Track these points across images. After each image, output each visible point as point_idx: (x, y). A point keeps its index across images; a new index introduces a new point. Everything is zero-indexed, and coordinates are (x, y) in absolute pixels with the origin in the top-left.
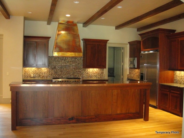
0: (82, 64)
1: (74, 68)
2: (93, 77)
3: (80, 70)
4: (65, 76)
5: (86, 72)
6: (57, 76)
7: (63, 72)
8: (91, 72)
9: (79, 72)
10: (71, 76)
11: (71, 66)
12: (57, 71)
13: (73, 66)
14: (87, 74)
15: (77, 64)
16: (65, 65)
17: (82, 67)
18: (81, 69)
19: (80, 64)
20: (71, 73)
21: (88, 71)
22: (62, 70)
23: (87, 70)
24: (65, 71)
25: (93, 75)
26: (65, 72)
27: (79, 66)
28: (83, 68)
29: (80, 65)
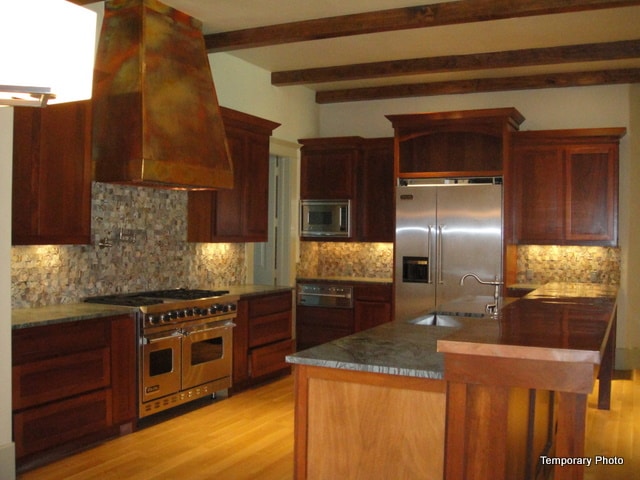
0: (185, 224)
1: (160, 244)
2: (216, 282)
3: (179, 254)
4: (130, 282)
5: (198, 262)
6: (99, 285)
7: (123, 267)
8: (210, 258)
9: (176, 263)
10: (149, 281)
11: (150, 233)
12: (100, 260)
13: (157, 232)
14: (199, 267)
15: (168, 223)
16: (129, 227)
17: (184, 238)
18: (181, 248)
19: (179, 222)
20: (152, 270)
21: (202, 257)
22: (119, 255)
23: (201, 254)
24: (129, 259)
25: (216, 271)
26: (130, 265)
27: (176, 232)
28: (189, 240)
29: (178, 227)
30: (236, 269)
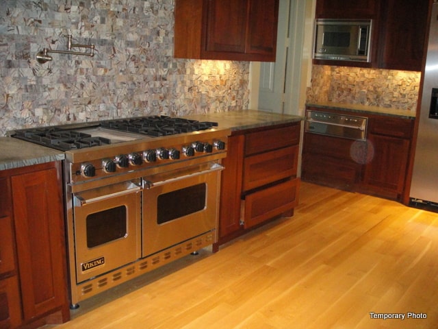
0: (171, 36)
1: (134, 59)
2: (212, 107)
3: (163, 72)
4: (90, 108)
5: (188, 83)
6: (39, 112)
7: (77, 89)
8: (206, 78)
9: (158, 84)
10: (119, 106)
11: (119, 44)
12: (39, 79)
13: (129, 44)
14: (190, 89)
15: (147, 32)
16: (86, 34)
17: (170, 52)
18: (165, 65)
19: (162, 32)
20: (122, 92)
21: (194, 77)
22: (72, 72)
23: (192, 72)
24: (88, 78)
25: (212, 95)
26: (89, 87)
27: (158, 45)
28: (176, 56)
29: (161, 39)
30: (238, 91)
